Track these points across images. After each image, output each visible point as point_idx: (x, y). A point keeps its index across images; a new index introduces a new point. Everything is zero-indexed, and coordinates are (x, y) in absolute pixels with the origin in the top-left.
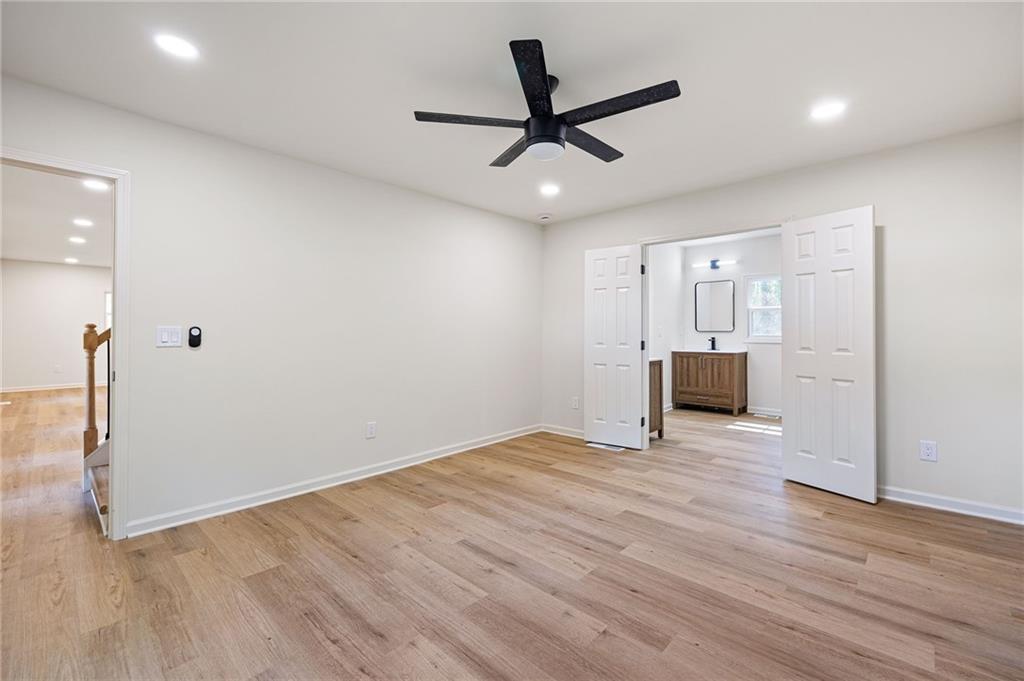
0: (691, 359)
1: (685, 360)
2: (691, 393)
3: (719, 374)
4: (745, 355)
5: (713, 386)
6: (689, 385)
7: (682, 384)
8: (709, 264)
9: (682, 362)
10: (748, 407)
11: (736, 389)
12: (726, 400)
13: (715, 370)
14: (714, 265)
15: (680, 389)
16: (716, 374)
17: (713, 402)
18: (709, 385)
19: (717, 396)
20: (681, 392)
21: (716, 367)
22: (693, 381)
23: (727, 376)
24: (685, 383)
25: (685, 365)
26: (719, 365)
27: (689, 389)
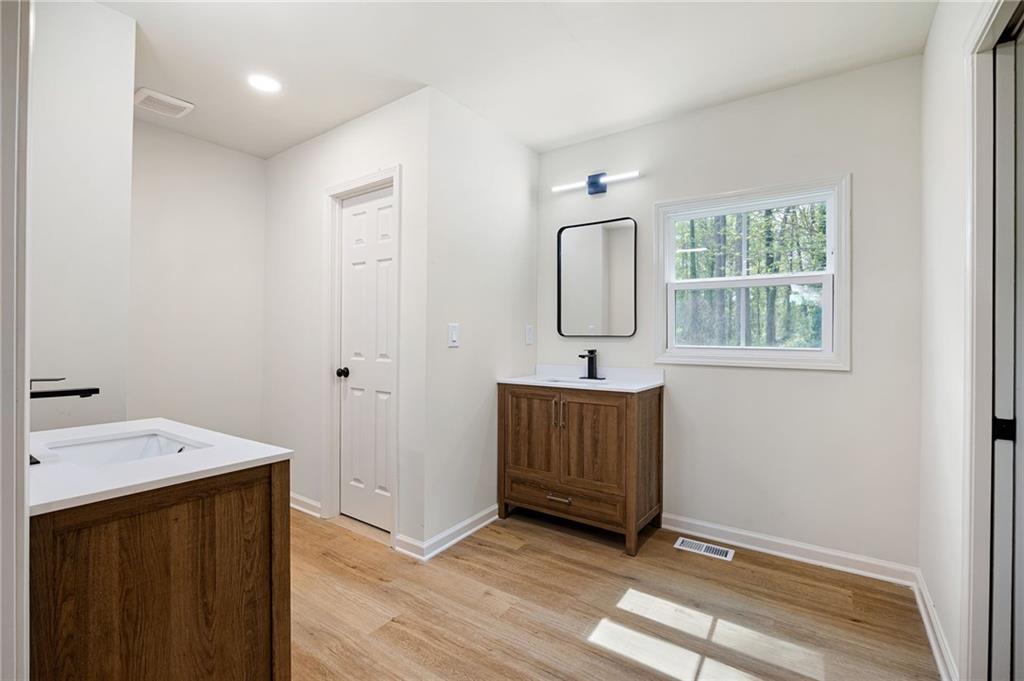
0: (536, 403)
1: (524, 404)
2: (535, 484)
3: (595, 442)
4: (658, 393)
5: (581, 473)
6: (530, 464)
7: (517, 461)
8: (584, 183)
9: (518, 407)
10: (664, 515)
11: (633, 485)
12: (608, 511)
13: (587, 432)
14: (596, 186)
15: (512, 472)
16: (588, 442)
17: (583, 511)
18: (573, 468)
19: (592, 499)
20: (517, 481)
21: (587, 424)
22: (539, 459)
23: (613, 448)
24: (524, 459)
25: (524, 414)
26: (595, 421)
27: (532, 475)
